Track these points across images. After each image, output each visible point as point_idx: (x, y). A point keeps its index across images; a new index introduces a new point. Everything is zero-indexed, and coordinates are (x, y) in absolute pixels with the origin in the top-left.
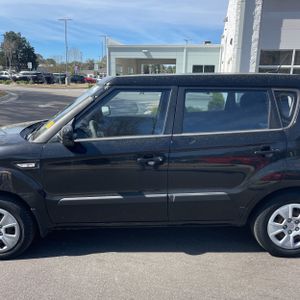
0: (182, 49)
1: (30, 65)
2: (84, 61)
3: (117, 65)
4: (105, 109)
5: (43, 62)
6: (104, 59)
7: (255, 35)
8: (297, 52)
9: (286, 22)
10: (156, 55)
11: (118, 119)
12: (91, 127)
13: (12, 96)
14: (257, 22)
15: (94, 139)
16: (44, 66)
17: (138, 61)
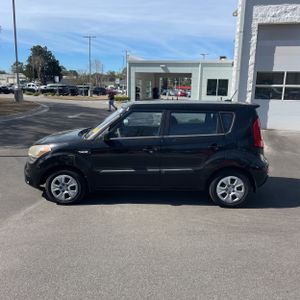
0: (197, 65)
1: (57, 78)
2: (105, 73)
3: (136, 79)
4: (125, 121)
5: (66, 74)
6: (125, 71)
7: (252, 60)
8: (288, 73)
9: (278, 48)
10: (172, 70)
11: (135, 127)
12: (118, 132)
13: (43, 108)
14: (253, 49)
15: (119, 138)
16: (68, 77)
17: (157, 75)
